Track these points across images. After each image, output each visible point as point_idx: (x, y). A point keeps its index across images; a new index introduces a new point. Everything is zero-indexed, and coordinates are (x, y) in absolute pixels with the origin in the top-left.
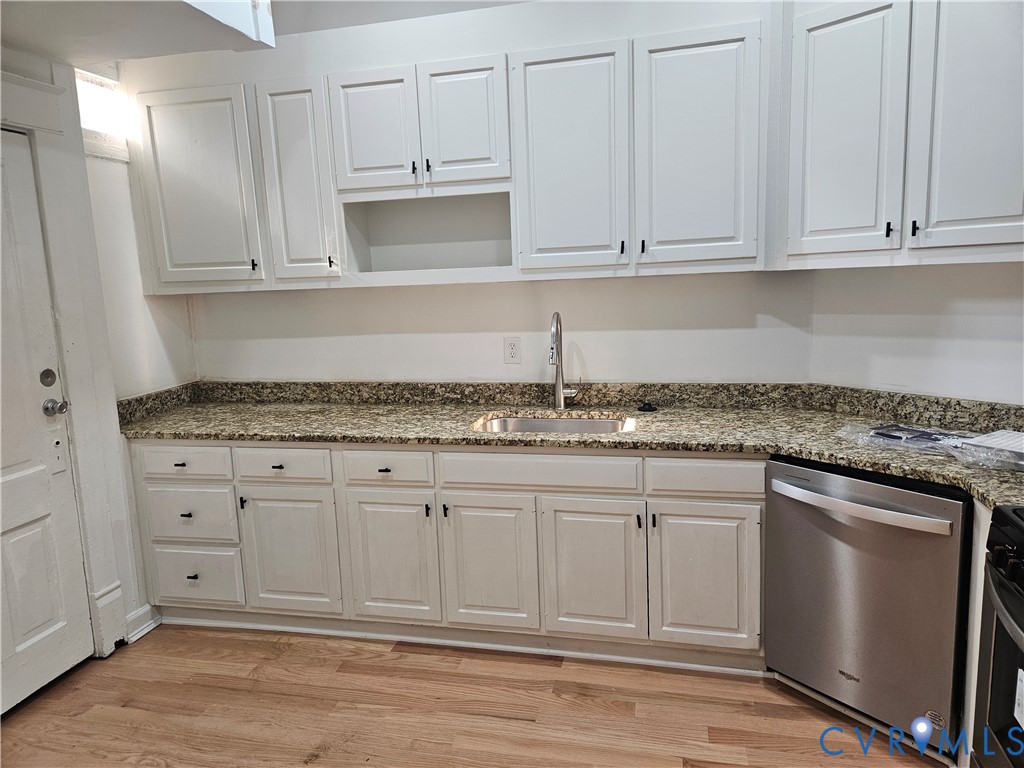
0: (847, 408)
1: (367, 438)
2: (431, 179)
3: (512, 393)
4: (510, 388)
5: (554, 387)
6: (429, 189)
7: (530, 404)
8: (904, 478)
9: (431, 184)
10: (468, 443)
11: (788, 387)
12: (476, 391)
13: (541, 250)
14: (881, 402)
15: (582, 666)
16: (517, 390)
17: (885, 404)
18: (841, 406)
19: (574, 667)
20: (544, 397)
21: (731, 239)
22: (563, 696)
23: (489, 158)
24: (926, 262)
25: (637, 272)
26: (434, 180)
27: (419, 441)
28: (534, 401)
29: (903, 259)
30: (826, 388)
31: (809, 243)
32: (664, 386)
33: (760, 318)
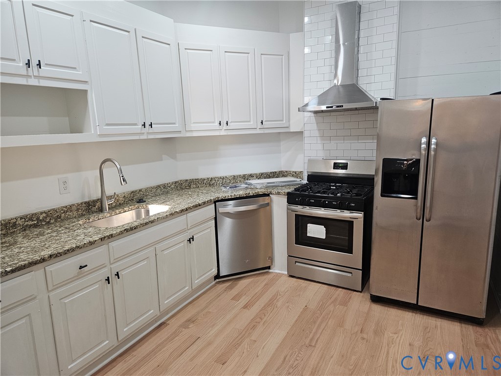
0: (195, 186)
1: (68, 250)
2: (39, 74)
3: (71, 211)
4: (69, 208)
5: (101, 200)
6: (37, 80)
7: (82, 215)
8: (254, 195)
9: (38, 77)
10: (127, 231)
11: (176, 182)
12: (48, 216)
13: (108, 125)
14: (205, 181)
15: (174, 319)
16: (74, 208)
17: (206, 182)
18: (193, 186)
19: (173, 320)
20: (90, 209)
21: (174, 124)
22: (190, 327)
23: (75, 68)
24: (229, 134)
25: (147, 137)
26: (41, 75)
27: (101, 240)
28: (84, 212)
29: (223, 133)
30: (187, 180)
31: (193, 127)
32: (140, 190)
33: (164, 156)
